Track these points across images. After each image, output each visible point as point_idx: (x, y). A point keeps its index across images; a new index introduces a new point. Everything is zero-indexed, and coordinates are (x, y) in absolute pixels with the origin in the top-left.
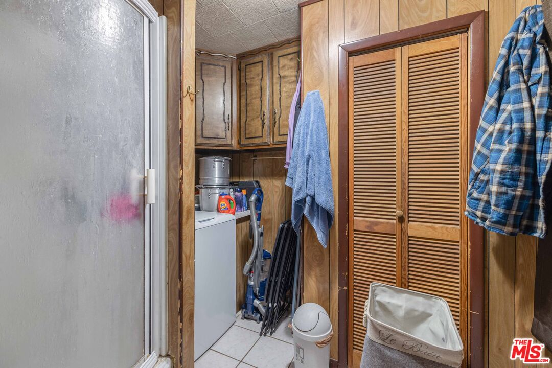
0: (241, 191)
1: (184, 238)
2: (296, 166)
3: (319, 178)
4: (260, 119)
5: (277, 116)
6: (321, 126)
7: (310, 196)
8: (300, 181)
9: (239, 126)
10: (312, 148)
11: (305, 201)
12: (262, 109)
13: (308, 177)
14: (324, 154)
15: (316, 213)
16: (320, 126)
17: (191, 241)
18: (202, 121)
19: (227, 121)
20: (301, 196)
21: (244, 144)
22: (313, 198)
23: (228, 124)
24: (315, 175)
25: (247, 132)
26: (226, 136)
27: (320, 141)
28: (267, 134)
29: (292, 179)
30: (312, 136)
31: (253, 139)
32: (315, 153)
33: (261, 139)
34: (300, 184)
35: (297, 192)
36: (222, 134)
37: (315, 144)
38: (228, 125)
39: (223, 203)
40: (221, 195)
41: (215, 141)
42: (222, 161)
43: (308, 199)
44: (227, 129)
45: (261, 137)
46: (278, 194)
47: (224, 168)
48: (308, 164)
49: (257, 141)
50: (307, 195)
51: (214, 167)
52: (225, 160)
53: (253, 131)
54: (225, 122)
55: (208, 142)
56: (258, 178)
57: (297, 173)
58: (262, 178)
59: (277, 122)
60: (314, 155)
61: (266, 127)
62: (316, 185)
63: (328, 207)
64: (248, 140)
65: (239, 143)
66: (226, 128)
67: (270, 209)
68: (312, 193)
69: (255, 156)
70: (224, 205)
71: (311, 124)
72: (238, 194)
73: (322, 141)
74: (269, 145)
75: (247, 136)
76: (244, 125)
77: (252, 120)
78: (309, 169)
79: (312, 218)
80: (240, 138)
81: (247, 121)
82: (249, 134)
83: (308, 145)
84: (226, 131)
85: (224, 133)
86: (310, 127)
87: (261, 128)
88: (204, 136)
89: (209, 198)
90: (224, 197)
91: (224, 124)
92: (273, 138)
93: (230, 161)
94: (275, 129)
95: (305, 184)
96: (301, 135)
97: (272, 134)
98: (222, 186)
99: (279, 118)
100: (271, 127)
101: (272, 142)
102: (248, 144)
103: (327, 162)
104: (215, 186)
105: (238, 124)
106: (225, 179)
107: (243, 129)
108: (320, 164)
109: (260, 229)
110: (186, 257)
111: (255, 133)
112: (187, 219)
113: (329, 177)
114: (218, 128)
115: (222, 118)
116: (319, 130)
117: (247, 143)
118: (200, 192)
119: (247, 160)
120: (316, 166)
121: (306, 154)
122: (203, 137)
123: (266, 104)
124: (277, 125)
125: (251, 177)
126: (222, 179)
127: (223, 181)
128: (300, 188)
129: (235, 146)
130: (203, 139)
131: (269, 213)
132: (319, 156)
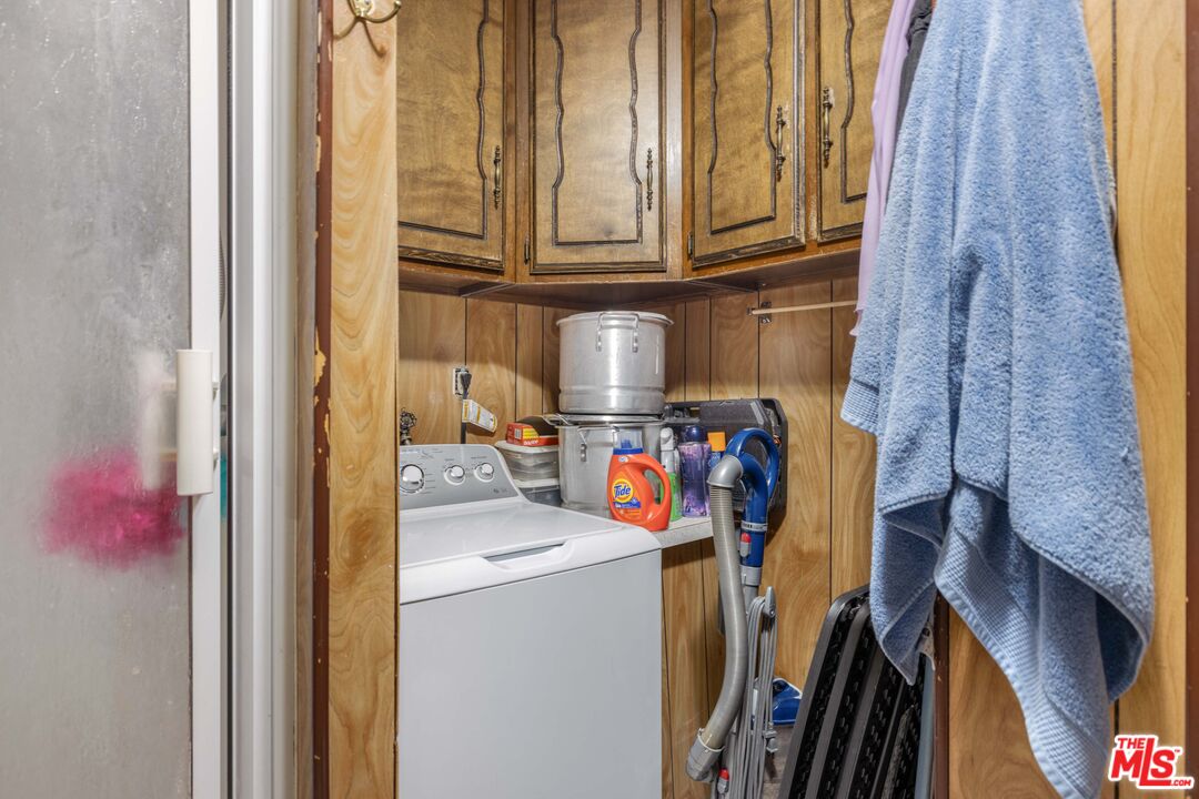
0: (703, 438)
1: (334, 644)
2: (894, 322)
3: (1039, 382)
4: (764, 143)
5: (834, 119)
6: (1051, 76)
7: (977, 491)
8: (911, 403)
9: (689, 188)
10: (991, 212)
11: (946, 518)
12: (774, 100)
13: (966, 379)
14: (1071, 239)
15: (1019, 591)
16: (1043, 75)
17: (377, 659)
18: (556, 186)
19: (642, 173)
20: (920, 484)
21: (707, 257)
22: (996, 506)
23: (649, 185)
24: (1007, 366)
25: (717, 206)
26: (640, 233)
27: (1043, 161)
28: (792, 201)
29: (876, 390)
30: (990, 146)
31: (740, 231)
32: (1007, 240)
33: (768, 226)
34: (914, 421)
35: (897, 461)
36: (626, 228)
37: (1008, 186)
38: (650, 191)
39: (622, 481)
40: (617, 452)
41: (599, 255)
42: (630, 328)
43: (964, 508)
44: (645, 206)
45: (770, 219)
46: (854, 453)
47: (636, 350)
48: (962, 306)
49: (755, 236)
50: (957, 481)
51: (599, 349)
52: (640, 320)
53: (741, 201)
54: (638, 181)
55: (574, 258)
56: (777, 388)
57: (899, 361)
58: (790, 388)
59: (837, 144)
60: (1001, 248)
61: (788, 172)
62: (1017, 424)
63: (1101, 573)
64: (718, 236)
65: (690, 255)
66: (640, 201)
67: (820, 517)
68: (988, 475)
69: (766, 305)
70: (626, 491)
71: (984, 80)
72: (692, 448)
73: (1062, 159)
74: (801, 249)
75: (717, 224)
76: (707, 185)
77: (733, 154)
78: (972, 336)
79: (996, 617)
80: (693, 236)
81: (717, 166)
82: (723, 213)
83: (965, 200)
84: (639, 212)
85: (633, 223)
86: (982, 96)
87: (767, 180)
88: (562, 237)
89: (584, 460)
90: (624, 459)
91: (632, 187)
92: (820, 218)
93: (665, 326)
94: (827, 173)
95: (945, 419)
96: (921, 151)
97: (814, 198)
98: (633, 419)
99: (845, 126)
100: (813, 171)
101: (815, 235)
102: (722, 255)
103: (1092, 282)
104: (606, 419)
105: (688, 181)
106: (640, 394)
107: (701, 199)
108: (1042, 296)
109: (757, 601)
110: (349, 727)
111: (747, 205)
112: (356, 562)
113: (1110, 376)
114: (610, 203)
115: (626, 167)
116: (1038, 98)
117: (718, 250)
118: (560, 436)
119: (734, 323)
120: (1018, 312)
121: (953, 249)
122: (559, 244)
123: (788, 79)
124: (835, 157)
125: (749, 384)
126: (630, 393)
127: (634, 399)
128: (912, 444)
129: (676, 268)
130: (559, 250)
131: (818, 530)
132: (1041, 250)
